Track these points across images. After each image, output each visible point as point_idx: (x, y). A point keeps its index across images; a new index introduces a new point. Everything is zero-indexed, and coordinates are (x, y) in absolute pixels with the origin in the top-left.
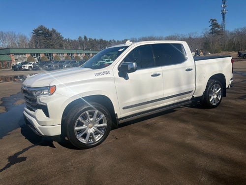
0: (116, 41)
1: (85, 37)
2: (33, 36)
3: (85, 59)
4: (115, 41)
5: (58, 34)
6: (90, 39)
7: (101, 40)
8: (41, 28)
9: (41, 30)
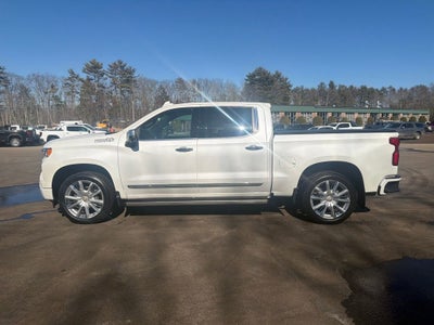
0: (397, 88)
1: (332, 85)
2: (246, 85)
3: (316, 121)
4: (394, 90)
5: (284, 81)
6: (341, 86)
7: (364, 88)
8: (260, 72)
9: (259, 74)
